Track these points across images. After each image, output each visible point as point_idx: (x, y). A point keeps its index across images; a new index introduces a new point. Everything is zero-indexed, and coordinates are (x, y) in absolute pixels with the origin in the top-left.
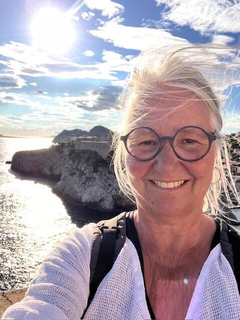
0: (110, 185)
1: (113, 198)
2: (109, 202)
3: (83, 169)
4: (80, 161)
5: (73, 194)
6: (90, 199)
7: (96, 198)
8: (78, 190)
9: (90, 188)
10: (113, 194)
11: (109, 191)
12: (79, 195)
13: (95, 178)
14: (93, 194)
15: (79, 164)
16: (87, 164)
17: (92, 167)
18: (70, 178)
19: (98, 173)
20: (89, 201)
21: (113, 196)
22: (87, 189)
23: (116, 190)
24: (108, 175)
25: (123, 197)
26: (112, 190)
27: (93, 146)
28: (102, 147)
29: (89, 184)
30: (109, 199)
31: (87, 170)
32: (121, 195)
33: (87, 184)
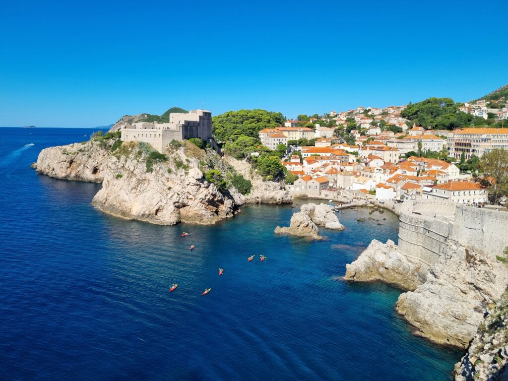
0: (170, 188)
1: (175, 206)
2: (170, 212)
3: (132, 169)
4: (127, 157)
5: (120, 204)
6: (144, 210)
7: (152, 207)
8: (126, 198)
9: (143, 195)
10: (175, 201)
11: (169, 196)
12: (128, 205)
13: (149, 180)
14: (147, 203)
15: (126, 161)
16: (138, 161)
17: (145, 165)
18: (115, 182)
19: (154, 173)
20: (142, 213)
21: (174, 203)
22: (139, 196)
23: (178, 194)
24: (167, 175)
25: (189, 204)
26: (174, 195)
27: (145, 135)
28: (157, 135)
29: (142, 189)
30: (169, 208)
31: (137, 169)
32: (186, 201)
33: (139, 188)
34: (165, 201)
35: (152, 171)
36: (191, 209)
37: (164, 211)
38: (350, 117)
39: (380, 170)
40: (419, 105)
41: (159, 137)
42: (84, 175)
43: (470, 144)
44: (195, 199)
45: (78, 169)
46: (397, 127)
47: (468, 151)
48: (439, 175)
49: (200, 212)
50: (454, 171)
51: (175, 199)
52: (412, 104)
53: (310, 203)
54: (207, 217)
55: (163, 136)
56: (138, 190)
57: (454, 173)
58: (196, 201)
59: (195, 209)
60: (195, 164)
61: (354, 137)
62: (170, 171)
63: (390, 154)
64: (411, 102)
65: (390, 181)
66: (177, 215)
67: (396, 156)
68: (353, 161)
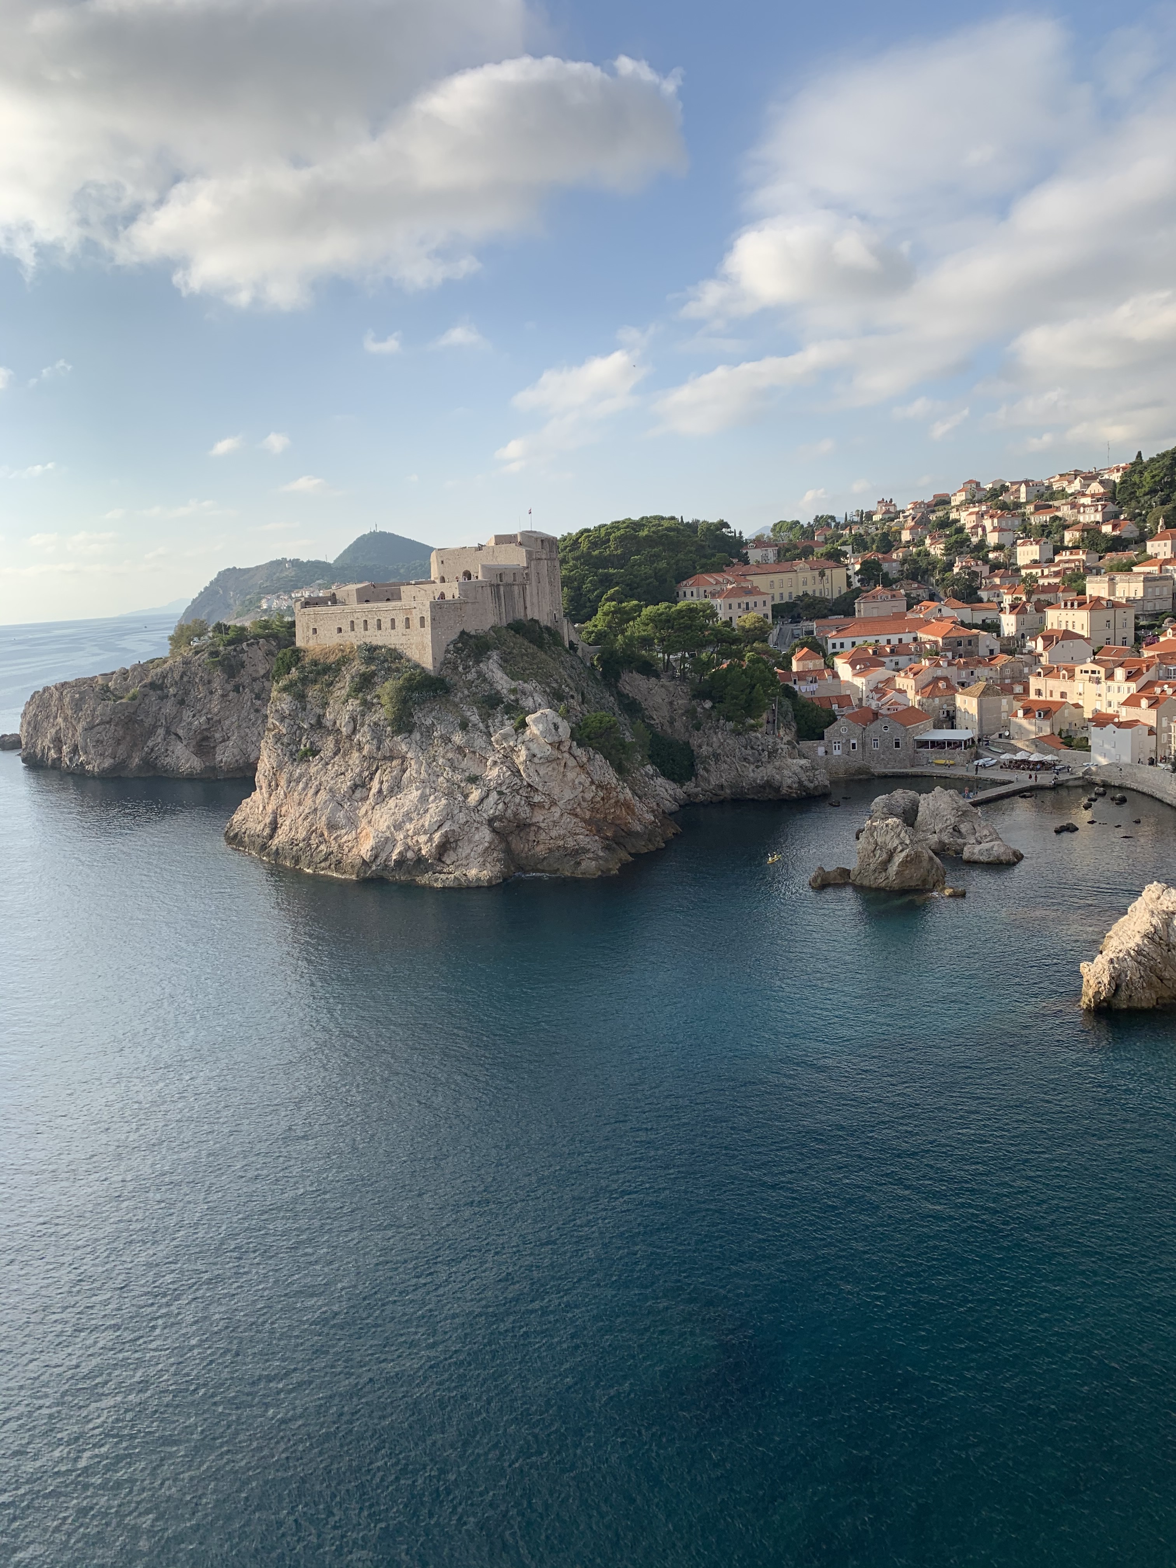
0: (471, 778)
1: (494, 831)
2: (480, 849)
3: (347, 728)
4: (327, 693)
5: (321, 836)
6: (399, 849)
7: (424, 839)
9: (392, 802)
10: (491, 813)
12: (345, 837)
13: (404, 759)
14: (408, 824)
15: (324, 706)
16: (364, 704)
17: (387, 712)
18: (298, 772)
19: (417, 736)
20: (395, 856)
21: (491, 821)
22: (377, 810)
23: (500, 793)
24: (458, 738)
25: (534, 820)
26: (487, 796)
27: (372, 623)
28: (415, 622)
29: (385, 786)
30: (477, 837)
31: (366, 728)
32: (525, 812)
33: (375, 785)
34: (462, 818)
35: (411, 732)
36: (543, 836)
37: (464, 850)
38: (942, 514)
39: (1093, 672)
40: (1166, 461)
41: (422, 626)
42: (168, 759)
44: (554, 803)
45: (150, 743)
46: (1105, 535)
49: (571, 843)
51: (491, 808)
52: (1145, 459)
53: (900, 791)
54: (591, 855)
55: (433, 619)
56: (374, 790)
58: (556, 812)
59: (554, 834)
60: (539, 699)
62: (464, 726)
63: (1109, 622)
64: (1140, 455)
65: (1132, 702)
66: (501, 856)
67: (1125, 625)
68: (992, 652)
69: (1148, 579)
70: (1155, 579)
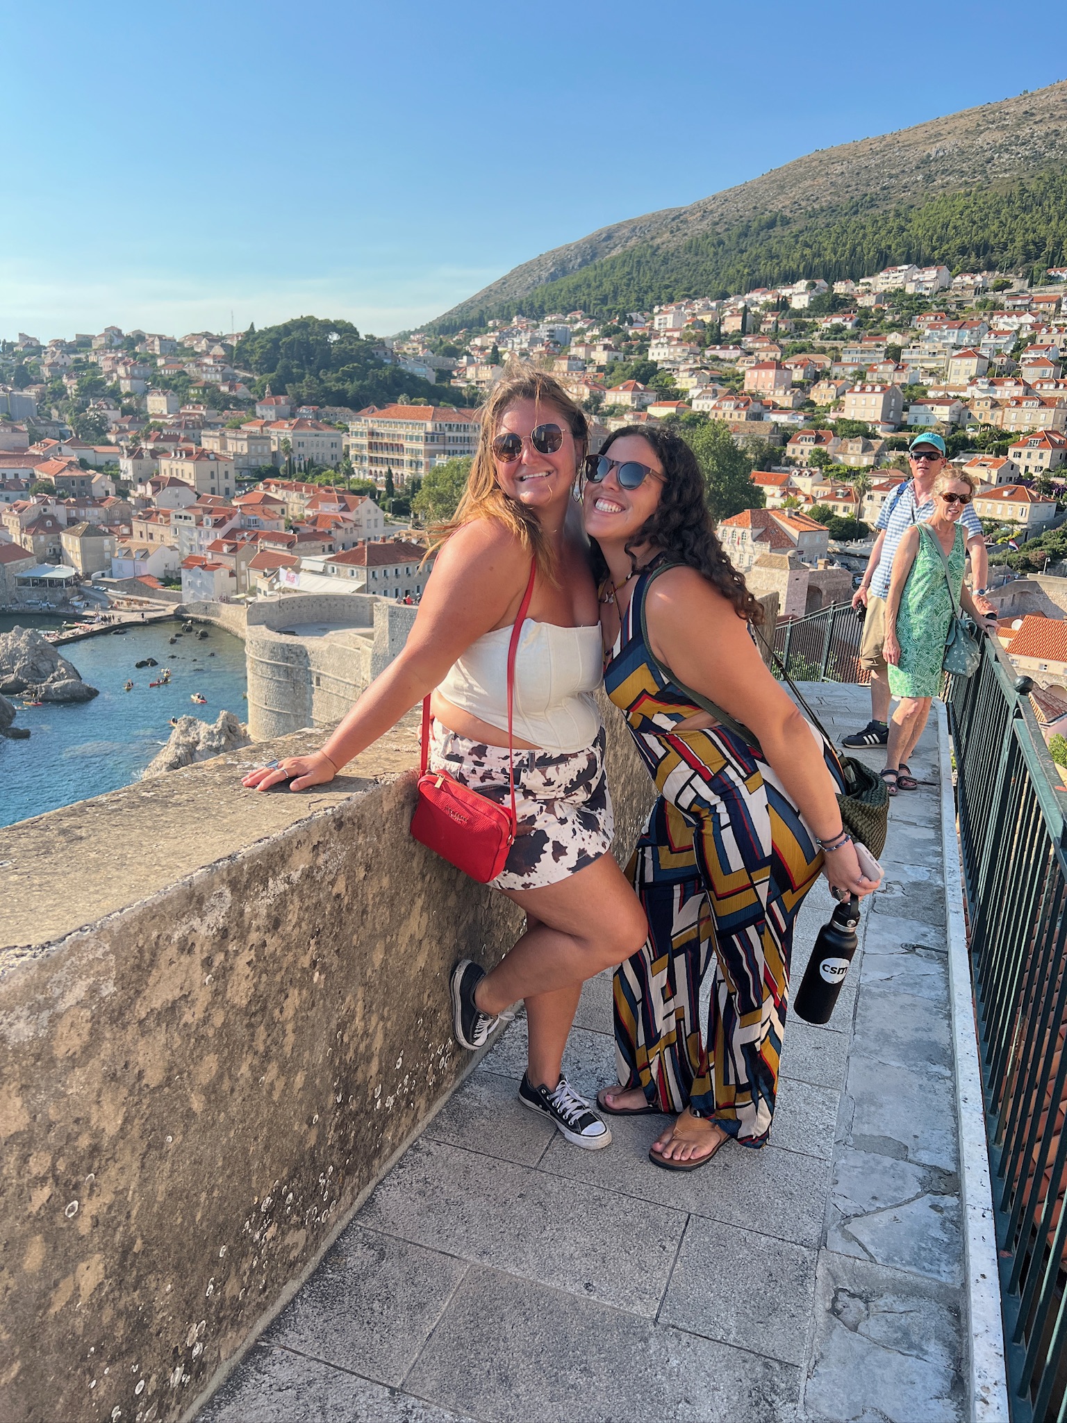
38: (82, 356)
39: (186, 518)
40: (273, 335)
43: (402, 445)
46: (223, 394)
47: (399, 463)
48: (338, 527)
50: (372, 516)
52: (257, 330)
57: (372, 522)
61: (104, 420)
63: (212, 473)
64: (252, 326)
65: (216, 547)
67: (227, 477)
68: (107, 493)
69: (251, 438)
70: (256, 438)
